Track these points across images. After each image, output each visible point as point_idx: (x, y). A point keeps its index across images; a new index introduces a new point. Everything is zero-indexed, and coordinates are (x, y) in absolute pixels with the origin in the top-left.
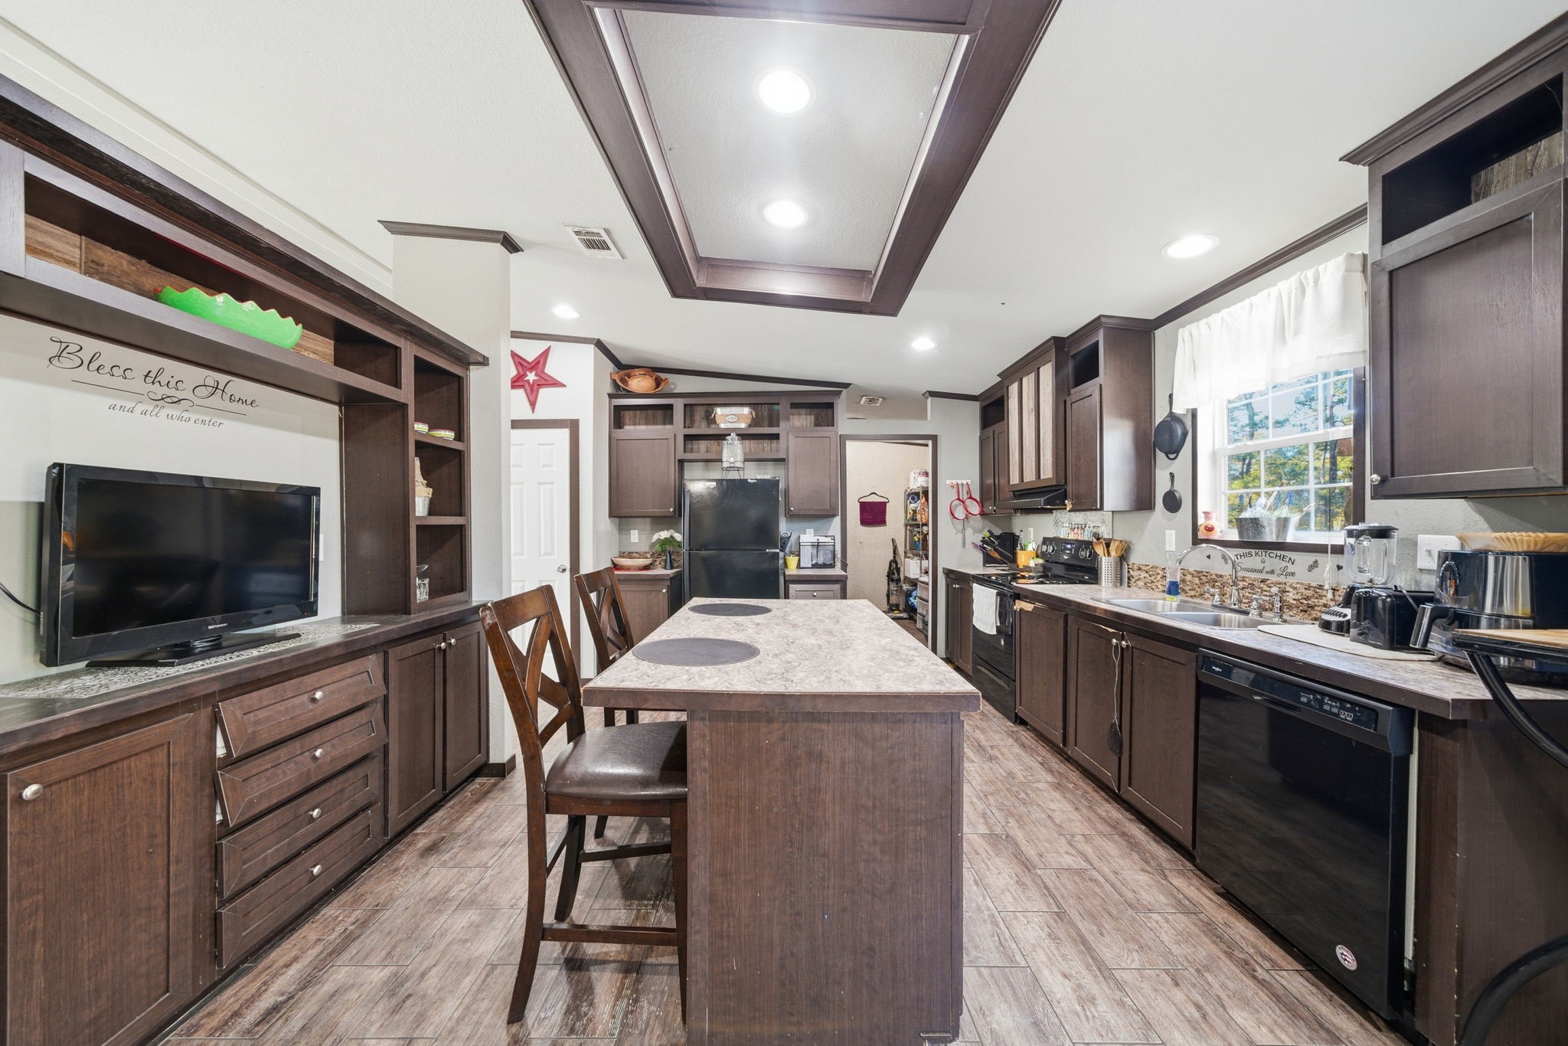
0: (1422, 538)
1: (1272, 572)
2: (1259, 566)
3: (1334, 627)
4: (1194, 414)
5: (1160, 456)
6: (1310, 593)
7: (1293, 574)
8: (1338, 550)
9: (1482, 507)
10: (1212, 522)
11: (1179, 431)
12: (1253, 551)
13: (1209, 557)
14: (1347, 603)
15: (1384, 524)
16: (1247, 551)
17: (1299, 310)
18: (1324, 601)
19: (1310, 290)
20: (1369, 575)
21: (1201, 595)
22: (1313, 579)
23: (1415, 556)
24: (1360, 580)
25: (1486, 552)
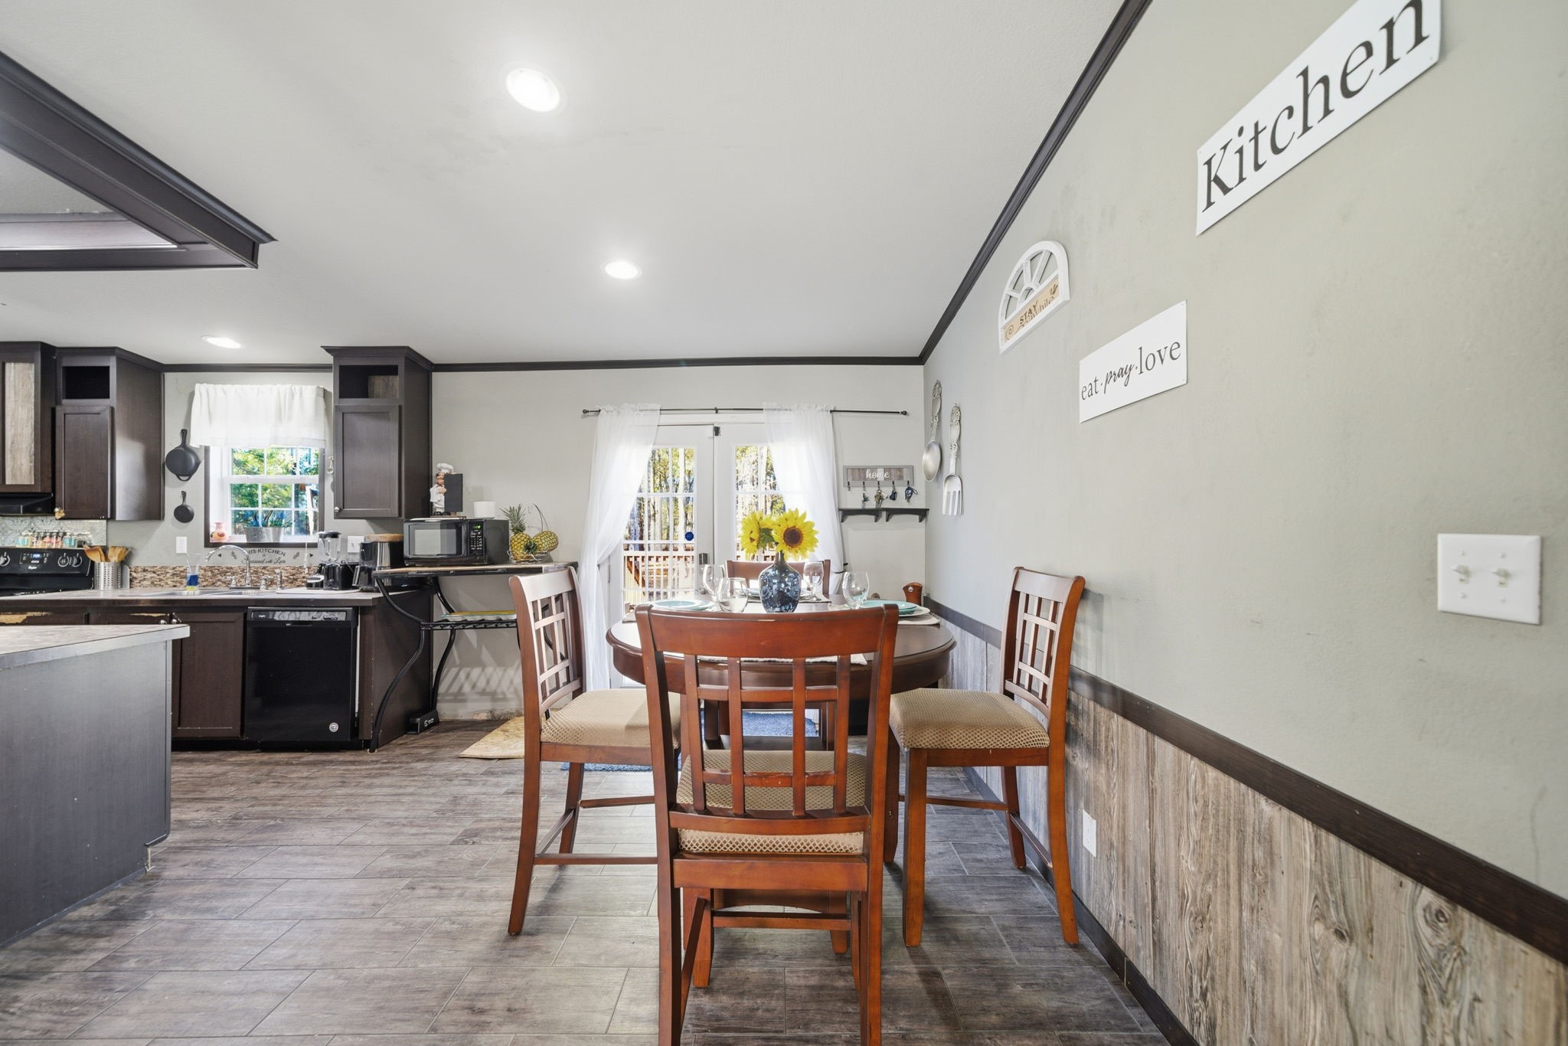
0: (349, 537)
1: (270, 562)
2: (261, 559)
3: (314, 585)
4: (207, 450)
5: (170, 476)
6: (294, 572)
7: (284, 562)
8: (314, 546)
9: (372, 524)
10: (222, 530)
11: (193, 461)
12: (257, 549)
13: (220, 555)
14: (320, 571)
15: (335, 531)
16: (252, 549)
17: (291, 407)
18: (303, 575)
19: (297, 397)
20: (330, 557)
21: (214, 584)
22: (297, 563)
23: (347, 546)
24: (324, 559)
25: (377, 542)
